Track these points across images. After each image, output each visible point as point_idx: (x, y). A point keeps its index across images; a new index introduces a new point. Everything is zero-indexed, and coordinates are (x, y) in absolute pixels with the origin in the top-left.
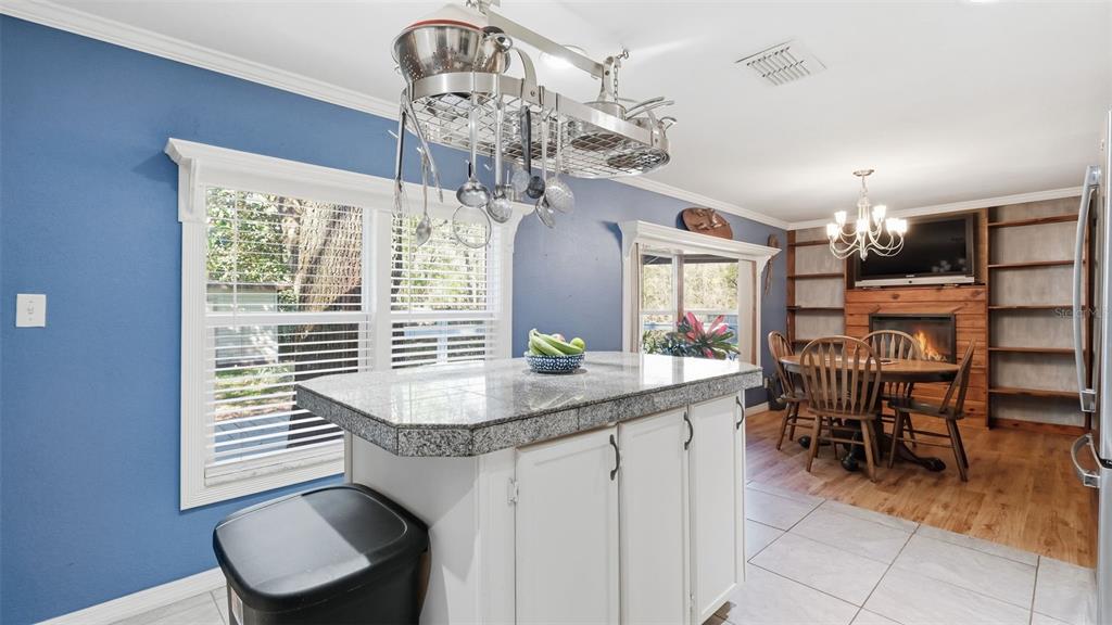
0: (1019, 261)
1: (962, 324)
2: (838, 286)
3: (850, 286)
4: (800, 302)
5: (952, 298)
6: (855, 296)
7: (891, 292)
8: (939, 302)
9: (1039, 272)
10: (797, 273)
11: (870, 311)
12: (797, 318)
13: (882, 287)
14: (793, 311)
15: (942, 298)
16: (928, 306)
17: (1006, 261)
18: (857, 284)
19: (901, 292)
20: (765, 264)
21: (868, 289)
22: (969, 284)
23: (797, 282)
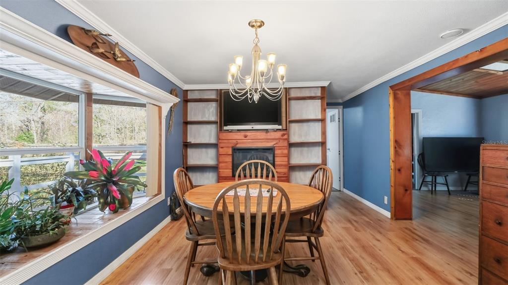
0: (297, 118)
1: (277, 152)
2: (213, 129)
3: (221, 129)
4: (191, 139)
5: (273, 137)
6: (224, 136)
7: (243, 133)
8: (268, 140)
9: (305, 124)
10: (189, 120)
11: (232, 145)
12: (188, 150)
13: (238, 130)
14: (187, 145)
15: (269, 137)
16: (262, 142)
17: (293, 118)
18: (225, 128)
19: (248, 134)
20: (168, 109)
21: (232, 131)
22: (280, 130)
23: (189, 126)
